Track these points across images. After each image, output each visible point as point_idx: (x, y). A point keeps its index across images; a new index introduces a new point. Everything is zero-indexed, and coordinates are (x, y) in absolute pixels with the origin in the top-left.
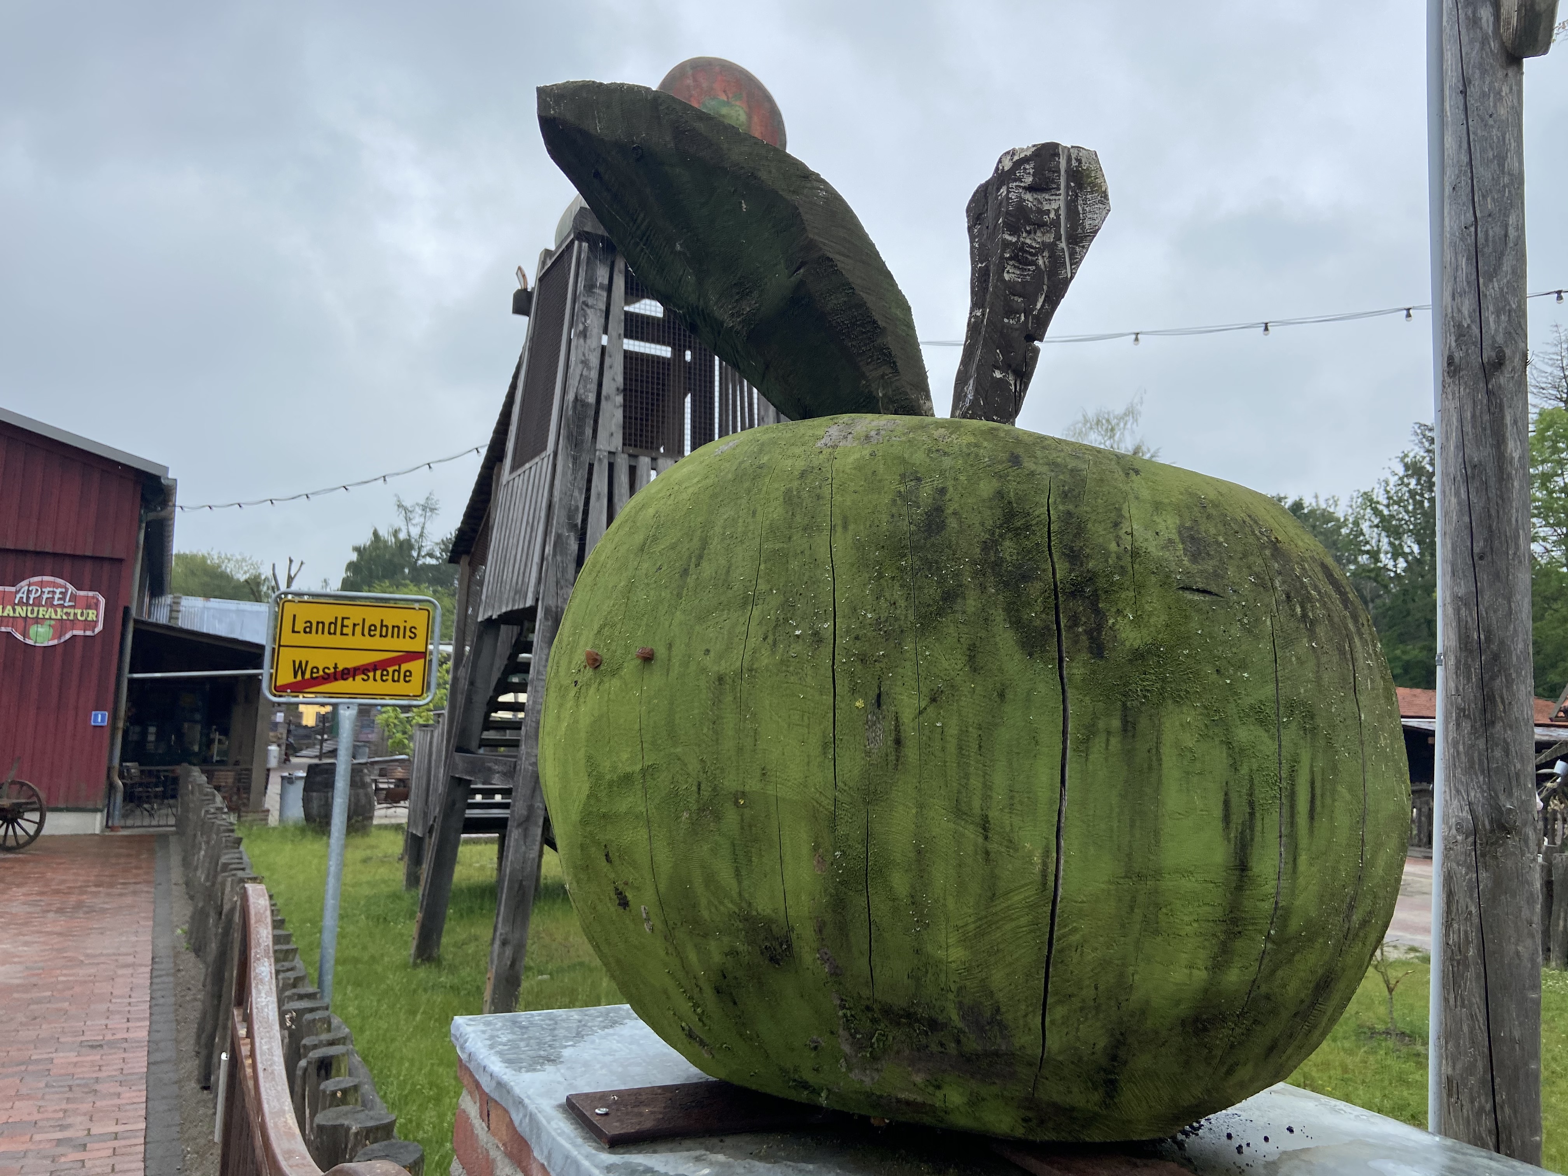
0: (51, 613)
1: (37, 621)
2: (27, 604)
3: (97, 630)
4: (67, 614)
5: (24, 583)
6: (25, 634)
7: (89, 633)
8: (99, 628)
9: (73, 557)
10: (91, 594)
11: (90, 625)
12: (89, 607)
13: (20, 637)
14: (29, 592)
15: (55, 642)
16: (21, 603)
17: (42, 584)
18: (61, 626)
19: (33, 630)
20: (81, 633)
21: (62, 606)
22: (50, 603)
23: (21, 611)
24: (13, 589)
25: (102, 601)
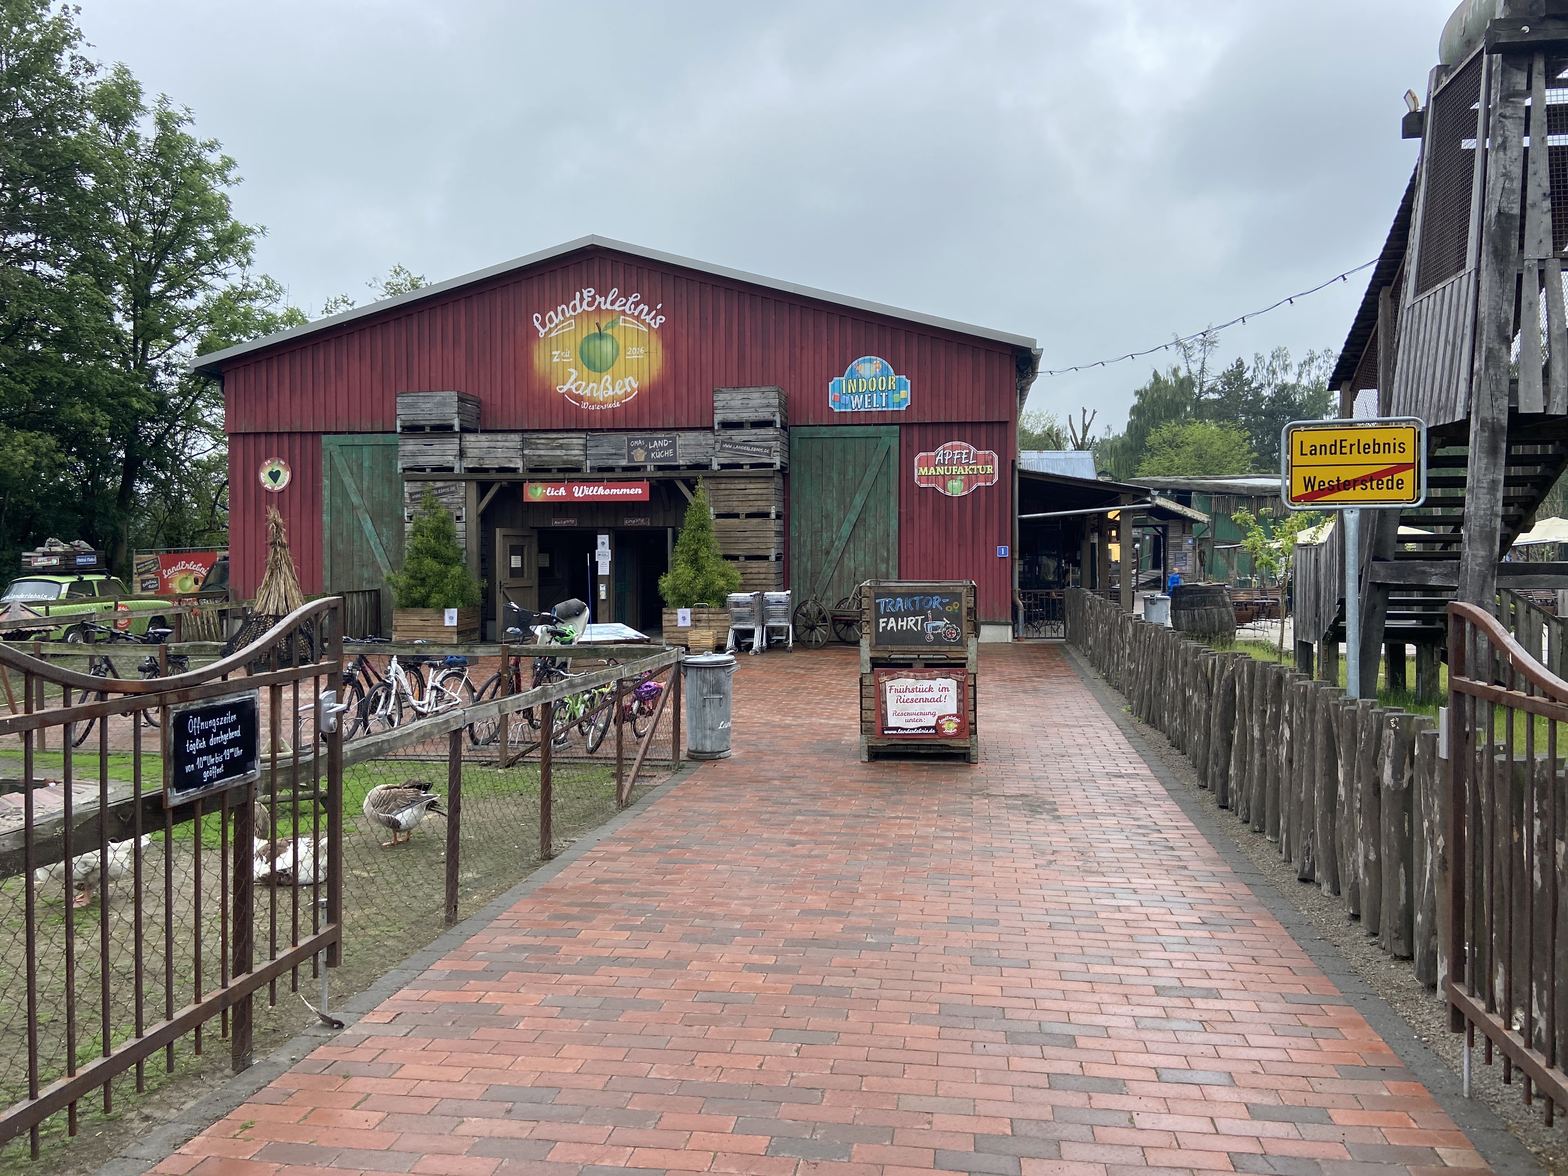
0: (961, 470)
1: (952, 477)
2: (944, 464)
3: (995, 481)
4: (972, 470)
5: (941, 448)
6: (945, 487)
7: (989, 484)
8: (996, 479)
9: (972, 423)
10: (987, 452)
11: (988, 477)
12: (986, 463)
13: (942, 491)
14: (944, 454)
15: (965, 493)
16: (940, 464)
17: (952, 448)
18: (969, 479)
19: (950, 484)
20: (983, 484)
21: (968, 464)
22: (959, 463)
23: (940, 470)
24: (933, 454)
25: (996, 457)
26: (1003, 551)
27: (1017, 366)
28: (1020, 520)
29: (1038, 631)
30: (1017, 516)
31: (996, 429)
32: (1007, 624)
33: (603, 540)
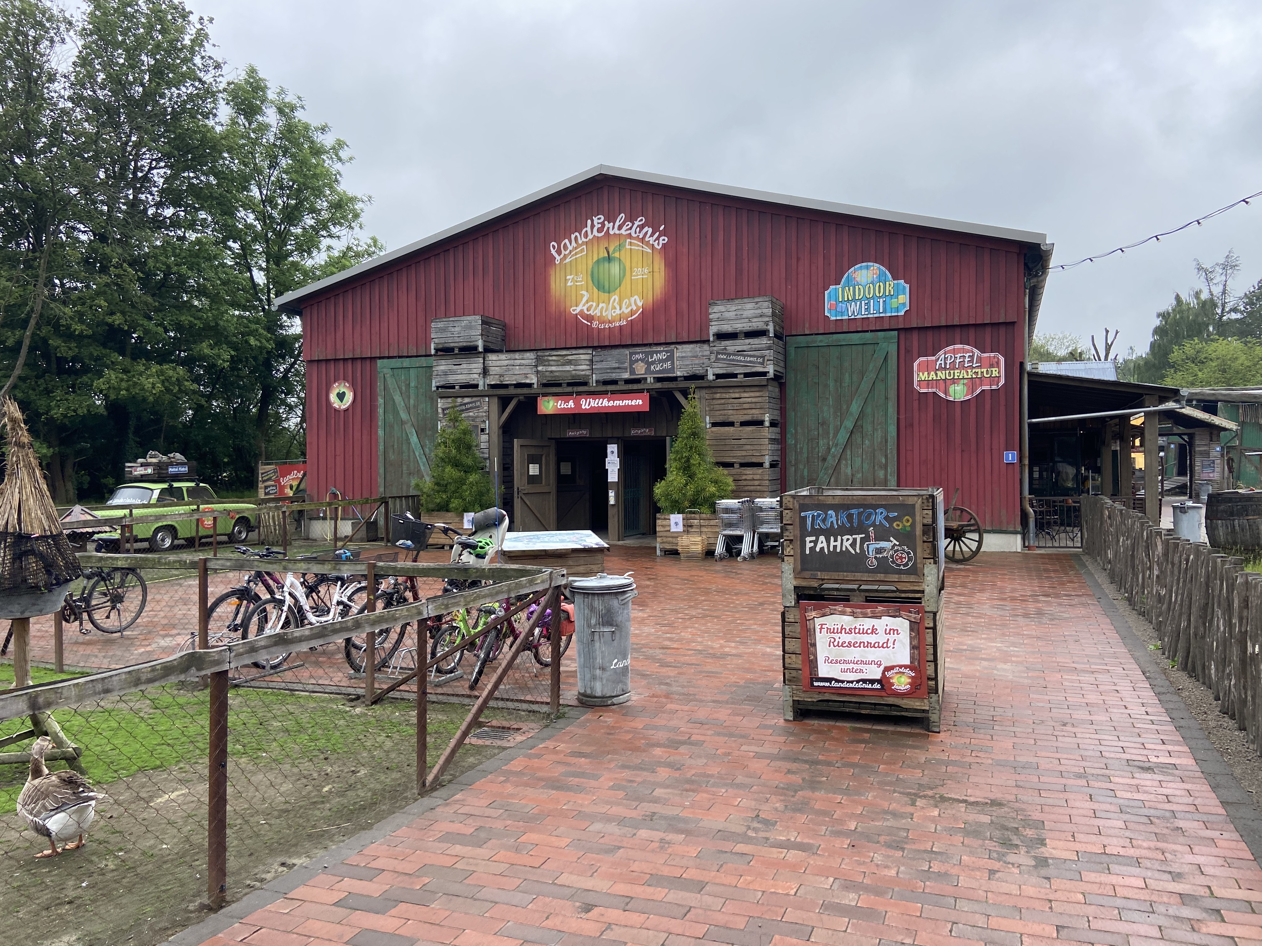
0: (963, 374)
1: (954, 381)
2: (945, 369)
3: (1000, 384)
4: (976, 373)
5: (940, 353)
6: (946, 392)
7: (994, 387)
8: (1002, 382)
9: (975, 326)
10: (992, 354)
11: (994, 380)
12: (992, 366)
13: (943, 395)
14: (946, 359)
15: (969, 397)
16: (941, 369)
17: (954, 352)
18: (972, 383)
19: (951, 389)
20: (987, 388)
21: (972, 367)
22: (962, 366)
23: (941, 375)
24: (933, 358)
25: (1002, 359)
26: (1011, 457)
27: (1026, 265)
28: (1030, 425)
29: (1053, 538)
30: (1027, 421)
31: (1002, 330)
32: (1015, 533)
33: (612, 448)
